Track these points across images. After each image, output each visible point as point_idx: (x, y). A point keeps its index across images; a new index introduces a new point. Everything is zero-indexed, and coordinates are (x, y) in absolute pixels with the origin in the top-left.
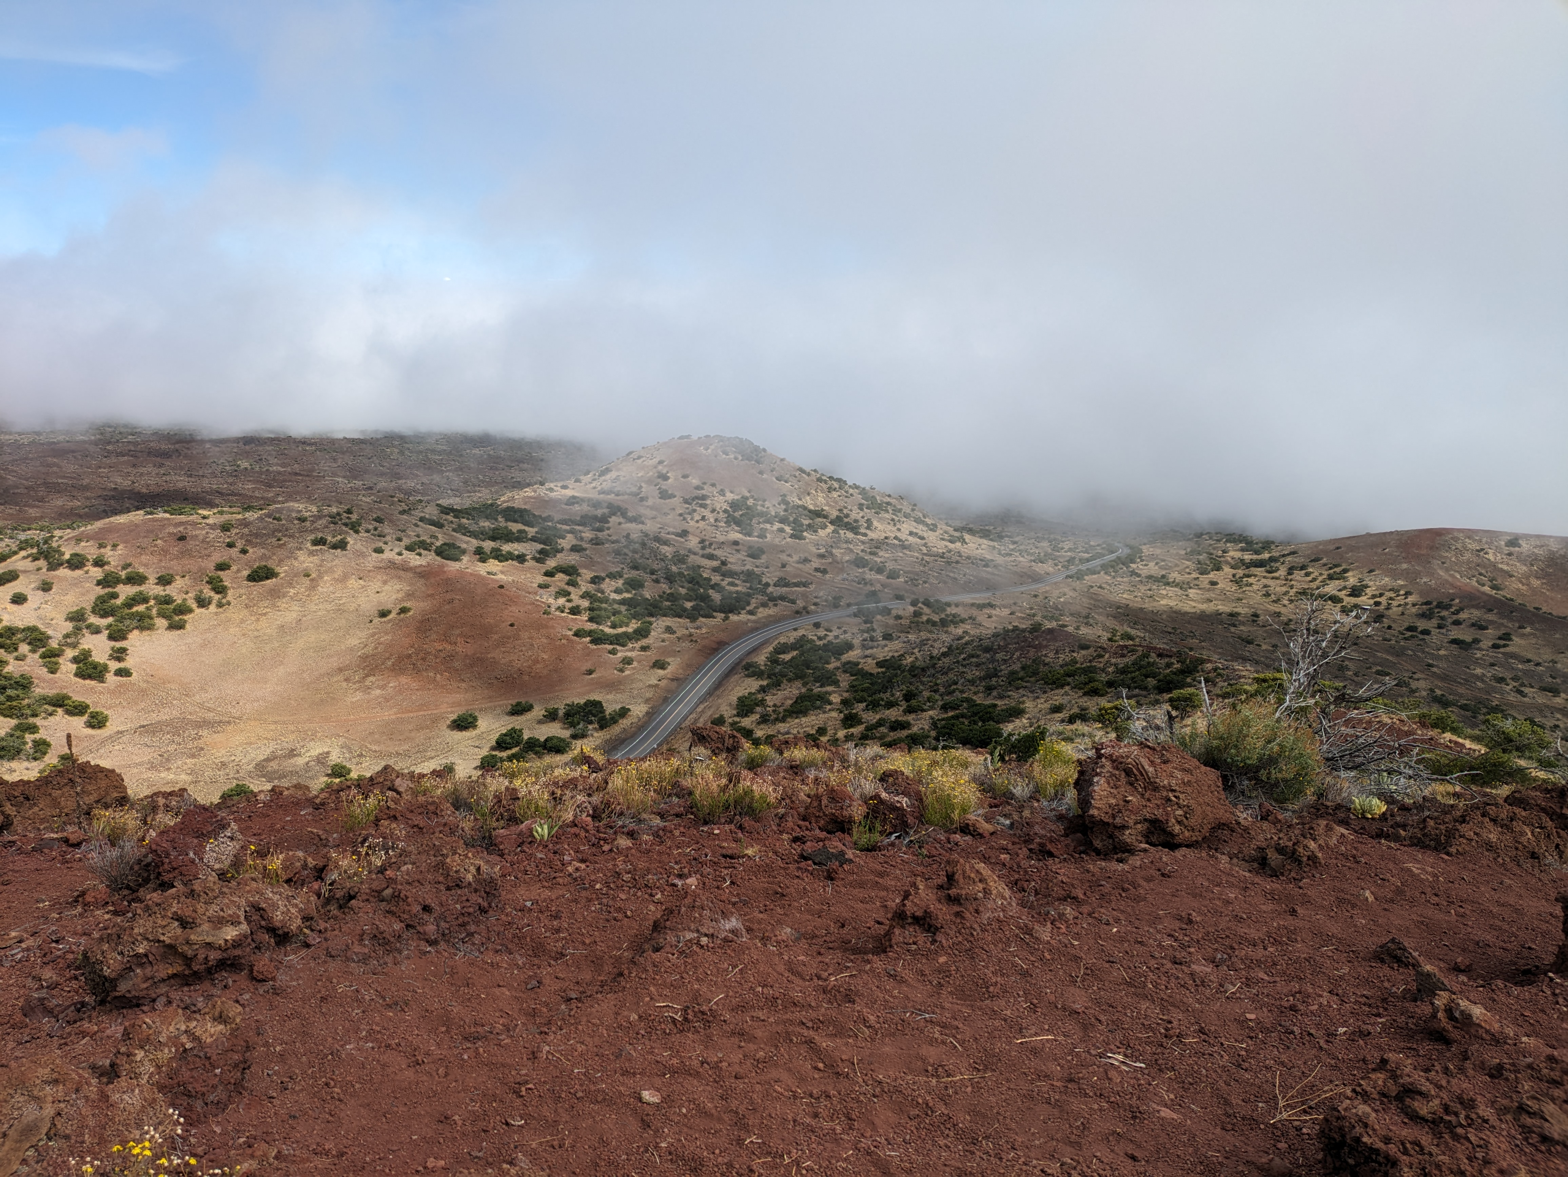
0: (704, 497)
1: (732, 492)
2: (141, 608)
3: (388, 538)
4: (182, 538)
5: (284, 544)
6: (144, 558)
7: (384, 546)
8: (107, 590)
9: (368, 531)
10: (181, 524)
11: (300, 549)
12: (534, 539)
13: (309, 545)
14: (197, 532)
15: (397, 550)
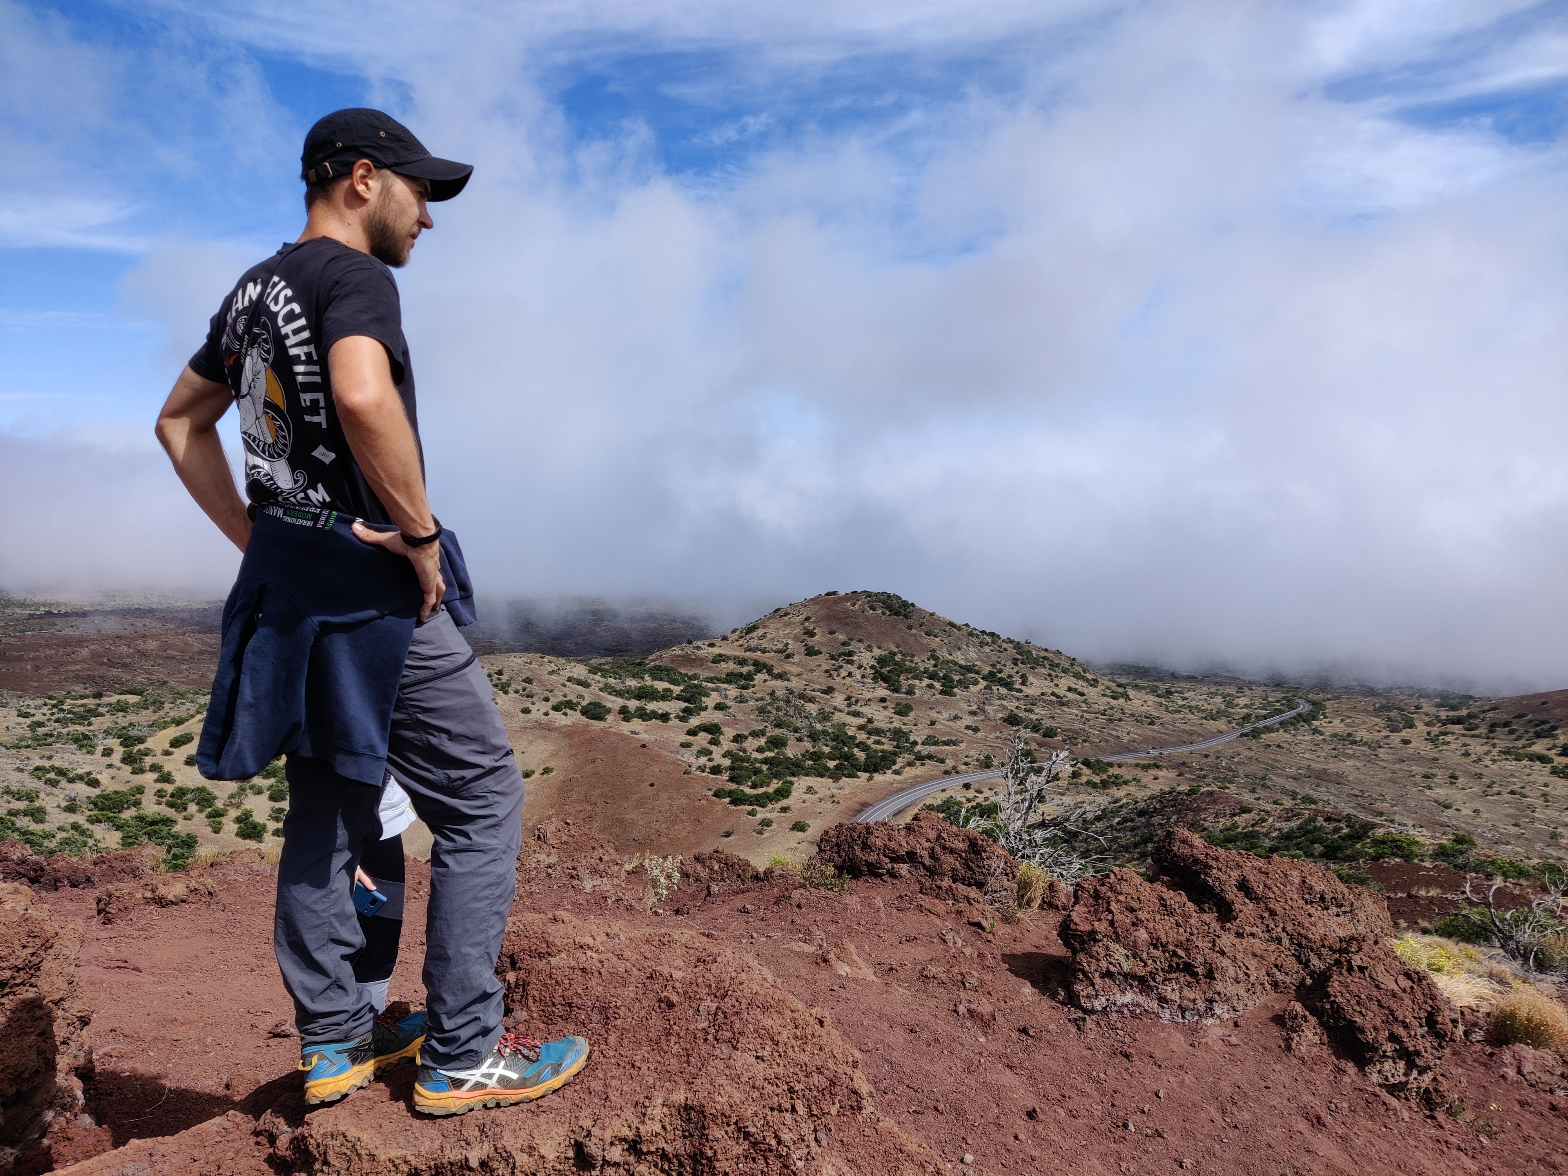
0: (851, 654)
1: (879, 648)
3: (535, 699)
7: (531, 707)
9: (516, 692)
12: (679, 698)
15: (543, 710)
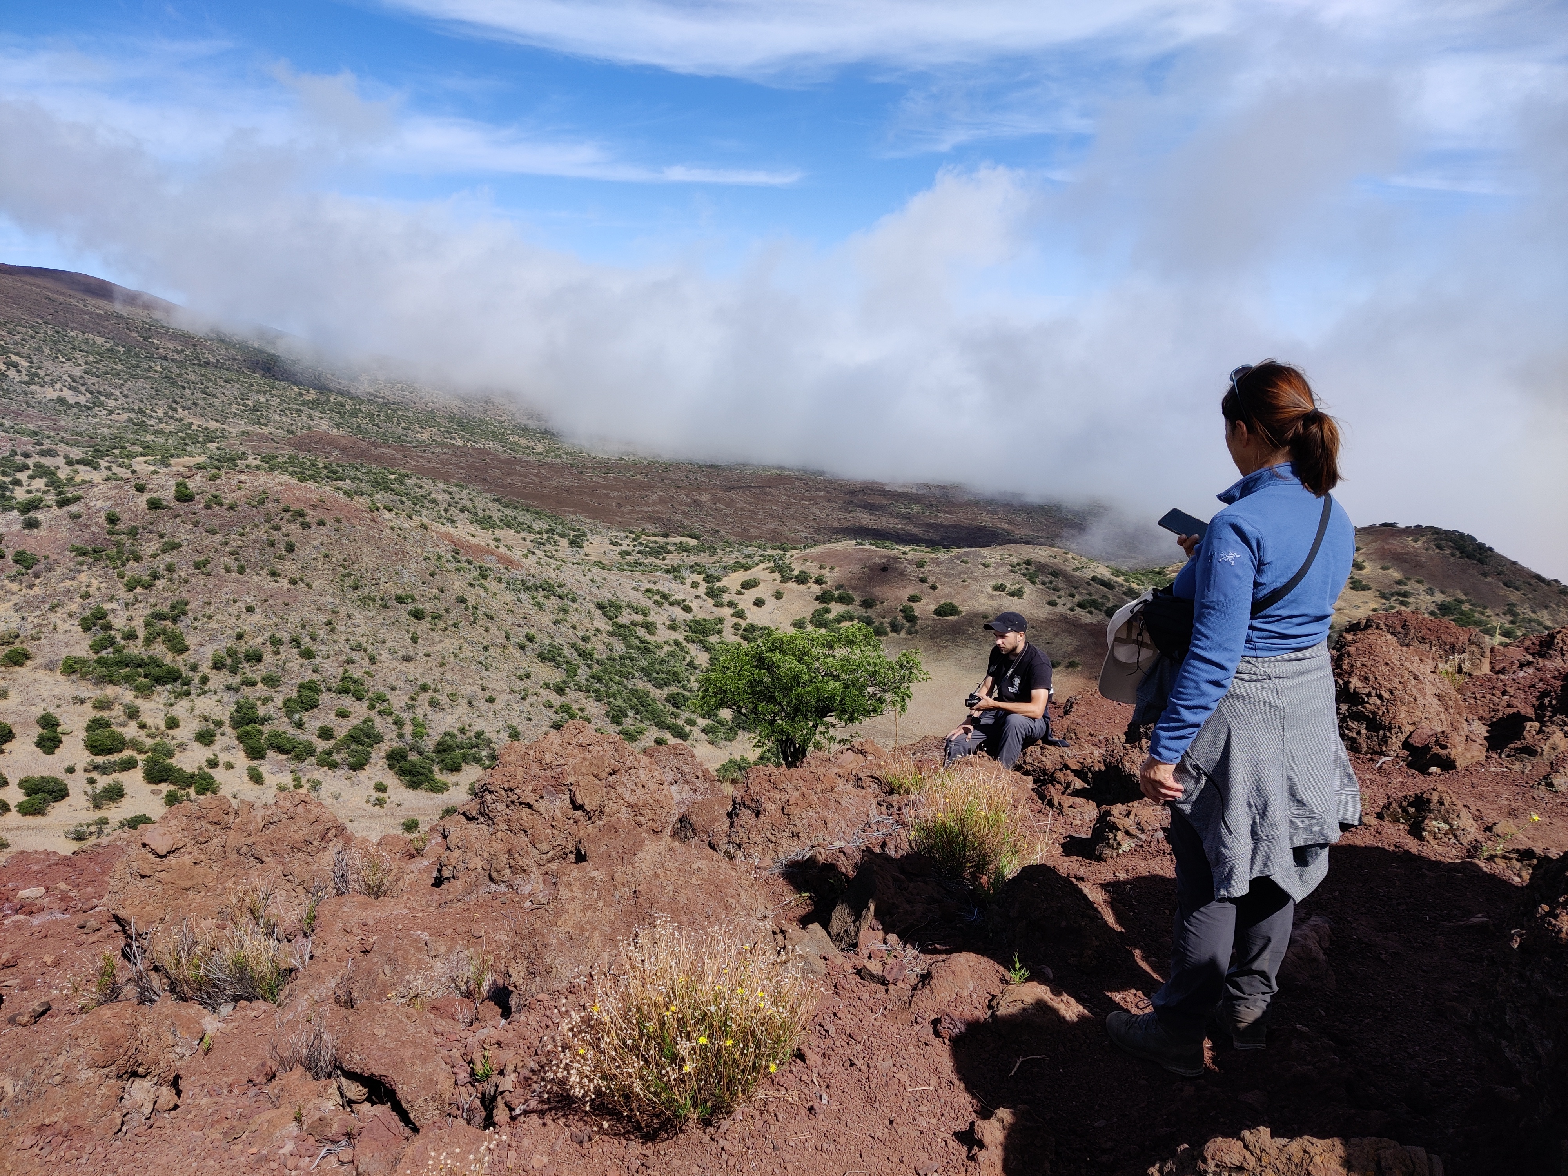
0: (1406, 594)
1: (1442, 592)
3: (1062, 593)
4: (885, 569)
5: (968, 586)
6: (853, 582)
7: (1057, 600)
8: (823, 605)
9: (1043, 583)
10: (884, 556)
13: (989, 589)
14: (898, 565)
15: (1069, 605)
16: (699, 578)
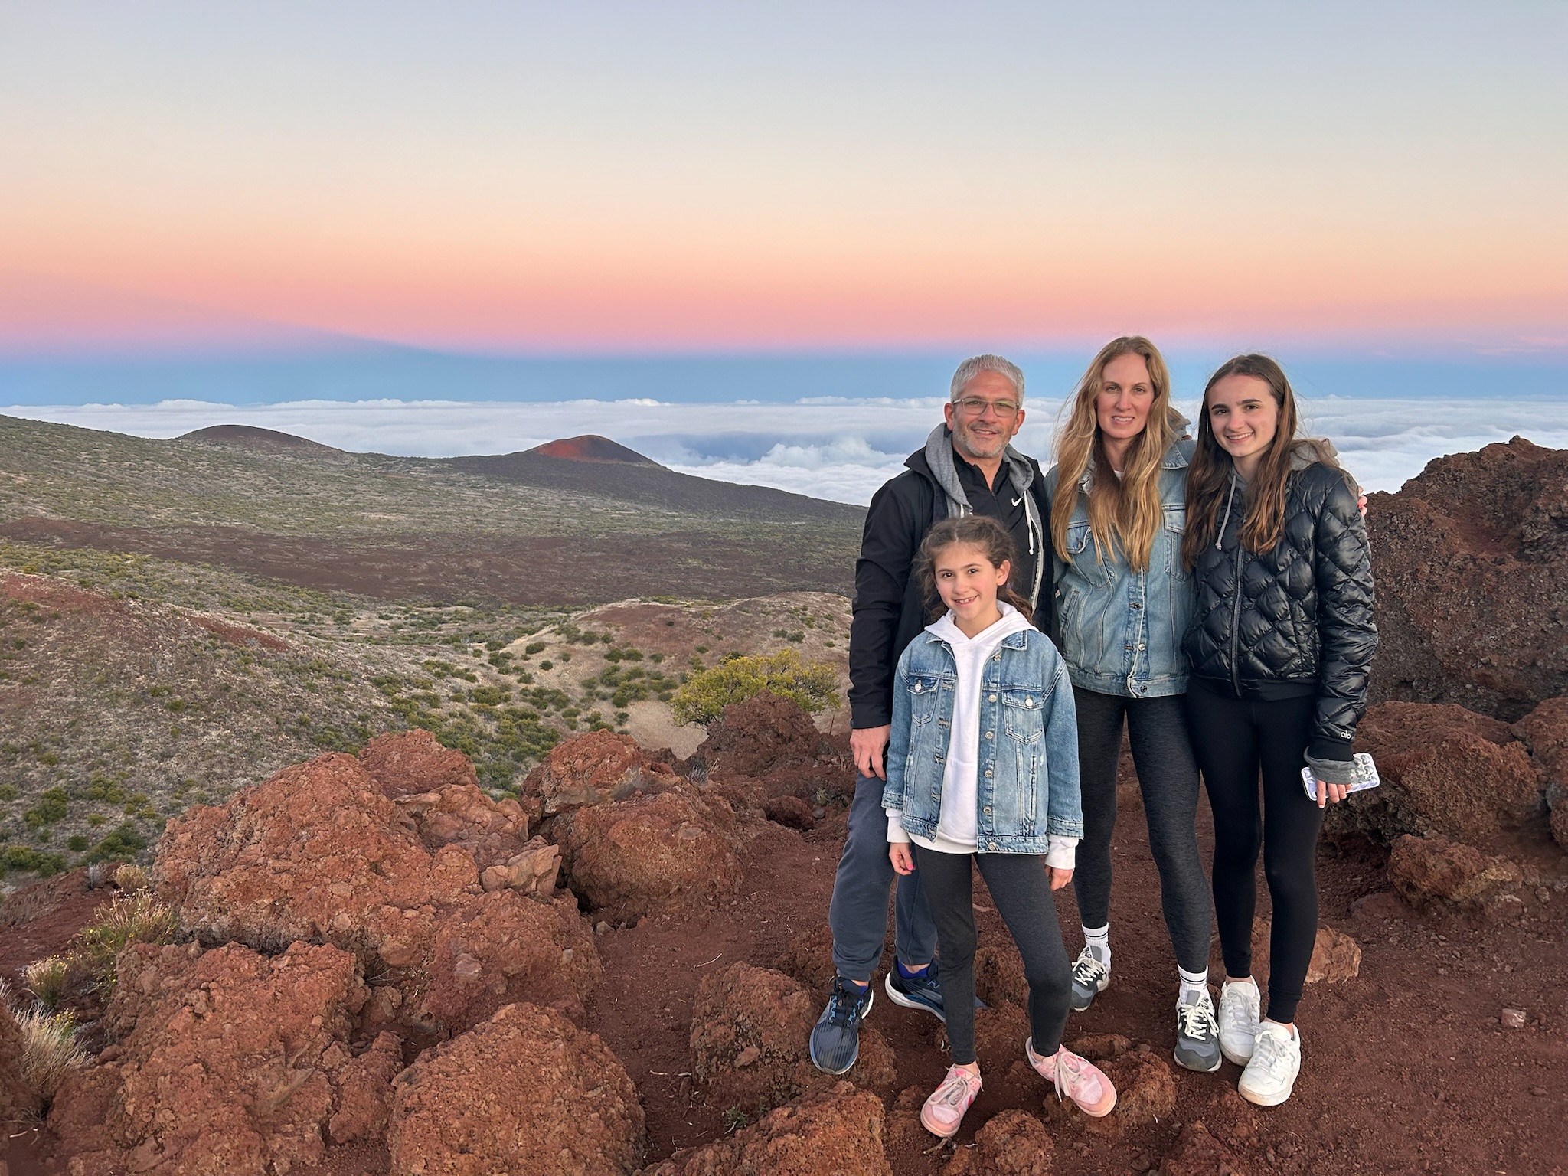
2: (637, 681)
4: (671, 624)
5: (751, 634)
6: (641, 639)
8: (613, 664)
10: (669, 611)
11: (764, 639)
13: (771, 636)
14: (683, 619)
16: (482, 646)
